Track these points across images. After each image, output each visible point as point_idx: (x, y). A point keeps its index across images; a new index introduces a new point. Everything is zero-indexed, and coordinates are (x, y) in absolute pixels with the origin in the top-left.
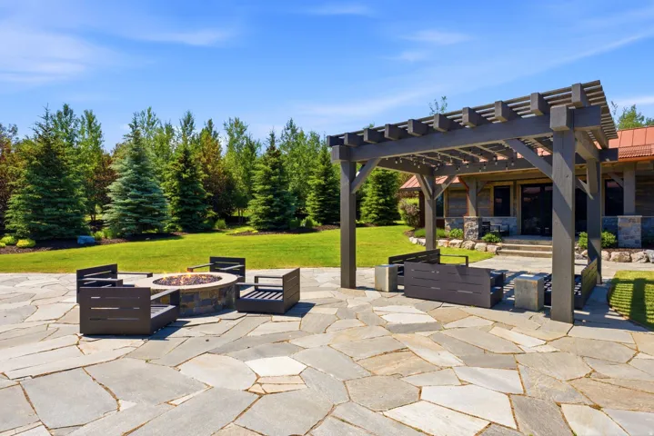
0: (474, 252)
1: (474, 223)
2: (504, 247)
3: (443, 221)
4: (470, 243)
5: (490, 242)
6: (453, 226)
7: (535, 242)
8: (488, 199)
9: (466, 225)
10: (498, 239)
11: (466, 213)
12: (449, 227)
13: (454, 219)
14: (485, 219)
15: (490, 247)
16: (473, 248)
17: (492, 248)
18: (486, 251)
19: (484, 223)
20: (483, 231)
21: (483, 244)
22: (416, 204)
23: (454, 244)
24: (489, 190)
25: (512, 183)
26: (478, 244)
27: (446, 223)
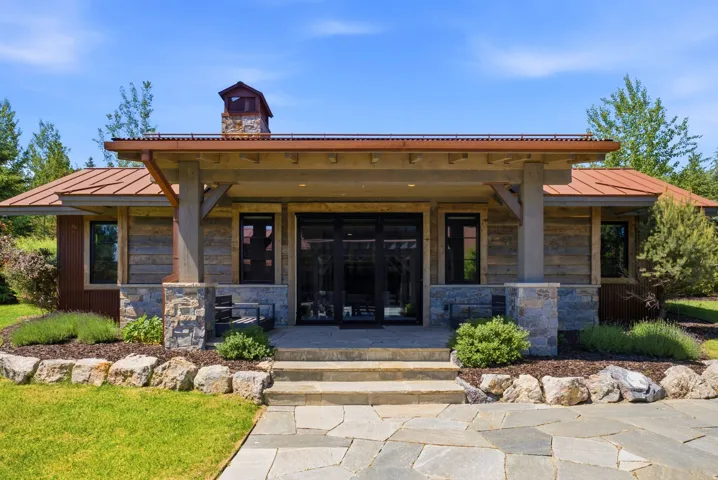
0: (192, 397)
1: (193, 302)
2: (279, 374)
3: (116, 293)
4: (179, 368)
5: (240, 358)
6: (141, 307)
7: (356, 352)
8: (227, 244)
9: (168, 307)
10: (261, 350)
11: (170, 272)
12: (130, 309)
13: (143, 290)
14: (223, 289)
15: (241, 376)
16: (188, 386)
17: (250, 380)
18: (230, 391)
19: (220, 301)
20: (219, 324)
21: (218, 370)
22: (46, 253)
23: (126, 375)
24: (228, 221)
25: (277, 208)
26: (204, 371)
27: (123, 299)
